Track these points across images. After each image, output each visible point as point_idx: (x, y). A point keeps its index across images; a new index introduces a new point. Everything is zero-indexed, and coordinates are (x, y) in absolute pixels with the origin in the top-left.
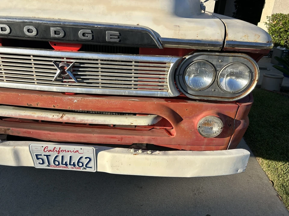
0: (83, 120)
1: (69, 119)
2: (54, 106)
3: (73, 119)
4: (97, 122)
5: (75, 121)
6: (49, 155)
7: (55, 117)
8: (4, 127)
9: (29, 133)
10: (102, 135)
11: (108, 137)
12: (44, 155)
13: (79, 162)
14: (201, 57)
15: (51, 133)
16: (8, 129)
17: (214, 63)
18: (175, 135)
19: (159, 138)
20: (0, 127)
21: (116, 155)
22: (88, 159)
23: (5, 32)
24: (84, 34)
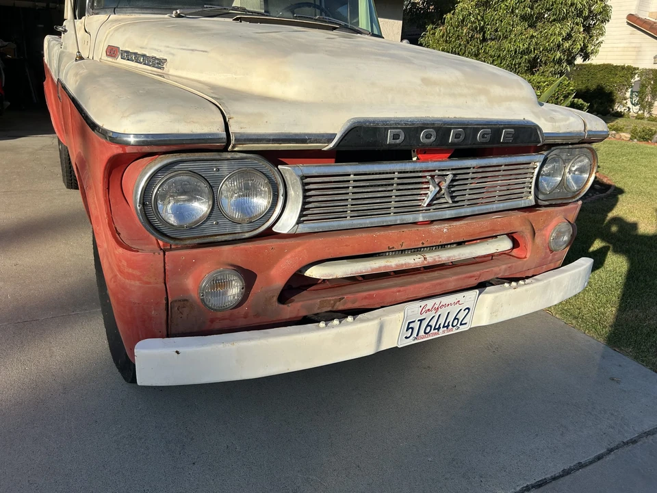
0: (450, 257)
1: (435, 259)
2: (423, 244)
3: (440, 258)
4: (464, 256)
5: (442, 260)
6: (424, 319)
7: (417, 260)
8: (334, 298)
9: (371, 297)
10: (460, 276)
11: (466, 277)
12: (418, 321)
13: (455, 319)
14: (555, 152)
15: (402, 289)
16: (341, 299)
17: (564, 157)
18: (528, 256)
19: (514, 264)
20: (329, 299)
21: (497, 294)
22: (467, 310)
23: (398, 141)
24: (483, 136)
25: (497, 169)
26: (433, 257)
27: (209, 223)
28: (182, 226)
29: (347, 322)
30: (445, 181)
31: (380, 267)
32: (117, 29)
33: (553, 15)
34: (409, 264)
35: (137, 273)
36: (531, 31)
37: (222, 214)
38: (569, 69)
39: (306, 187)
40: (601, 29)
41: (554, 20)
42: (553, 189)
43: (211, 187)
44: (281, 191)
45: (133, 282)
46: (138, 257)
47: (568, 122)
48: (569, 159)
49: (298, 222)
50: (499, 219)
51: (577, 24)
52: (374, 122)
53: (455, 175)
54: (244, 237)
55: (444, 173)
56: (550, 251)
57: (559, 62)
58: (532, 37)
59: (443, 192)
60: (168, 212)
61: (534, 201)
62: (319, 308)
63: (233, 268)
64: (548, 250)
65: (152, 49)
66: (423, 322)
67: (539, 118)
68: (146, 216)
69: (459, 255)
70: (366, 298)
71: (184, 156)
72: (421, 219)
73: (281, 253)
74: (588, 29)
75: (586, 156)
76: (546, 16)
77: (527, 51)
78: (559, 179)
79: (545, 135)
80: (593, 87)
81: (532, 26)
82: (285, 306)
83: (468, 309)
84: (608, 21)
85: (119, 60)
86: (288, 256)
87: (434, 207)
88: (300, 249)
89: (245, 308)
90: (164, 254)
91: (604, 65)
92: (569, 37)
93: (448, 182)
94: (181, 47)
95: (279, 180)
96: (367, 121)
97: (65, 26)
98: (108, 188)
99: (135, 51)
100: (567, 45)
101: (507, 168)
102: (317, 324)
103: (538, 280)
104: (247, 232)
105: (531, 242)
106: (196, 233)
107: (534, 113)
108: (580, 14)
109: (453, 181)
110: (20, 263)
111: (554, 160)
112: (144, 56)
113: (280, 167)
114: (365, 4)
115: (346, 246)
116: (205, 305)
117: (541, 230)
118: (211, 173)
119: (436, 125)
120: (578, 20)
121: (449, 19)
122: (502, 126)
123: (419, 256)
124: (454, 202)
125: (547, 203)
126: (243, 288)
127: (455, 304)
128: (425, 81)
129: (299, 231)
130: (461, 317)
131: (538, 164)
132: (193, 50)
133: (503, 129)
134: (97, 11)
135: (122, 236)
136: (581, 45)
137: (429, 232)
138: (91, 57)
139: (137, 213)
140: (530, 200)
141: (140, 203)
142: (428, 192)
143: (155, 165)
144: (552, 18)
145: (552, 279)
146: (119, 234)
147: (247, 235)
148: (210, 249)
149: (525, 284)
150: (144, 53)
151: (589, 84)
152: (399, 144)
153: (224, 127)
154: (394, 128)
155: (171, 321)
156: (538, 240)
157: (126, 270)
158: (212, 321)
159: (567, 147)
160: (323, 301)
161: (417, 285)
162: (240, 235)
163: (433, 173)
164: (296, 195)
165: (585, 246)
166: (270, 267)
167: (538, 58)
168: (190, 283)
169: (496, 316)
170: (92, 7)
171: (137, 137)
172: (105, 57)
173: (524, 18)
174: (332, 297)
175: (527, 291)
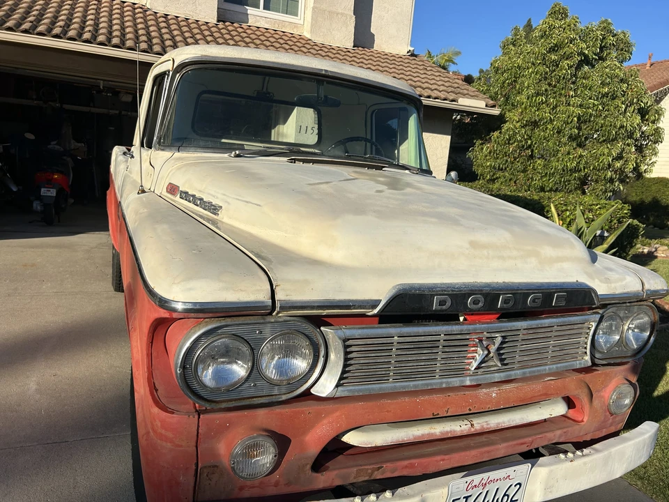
0: (499, 424)
1: (483, 426)
2: (470, 410)
3: (488, 425)
4: (514, 422)
5: (491, 427)
6: (471, 496)
7: (464, 427)
8: (371, 467)
9: (412, 466)
10: (511, 443)
11: (517, 444)
12: (464, 498)
13: (505, 495)
14: (610, 311)
15: (446, 457)
16: (379, 468)
17: (621, 315)
18: (585, 420)
19: (569, 429)
20: (366, 467)
21: (552, 468)
22: (518, 486)
23: (444, 307)
24: (534, 301)
25: (549, 330)
26: (480, 423)
27: (246, 385)
28: (218, 389)
29: (385, 497)
30: (494, 344)
31: (423, 435)
32: (179, 168)
33: (603, 136)
34: (455, 431)
35: (170, 435)
36: (580, 151)
37: (261, 376)
38: (622, 188)
39: (348, 350)
40: (654, 149)
41: (604, 141)
42: (612, 347)
43: (252, 349)
44: (322, 353)
45: (164, 444)
46: (173, 419)
47: (624, 283)
48: (627, 317)
49: (337, 386)
50: (553, 382)
51: (628, 145)
52: (419, 289)
53: (504, 337)
54: (281, 400)
55: (493, 335)
56: (610, 413)
57: (611, 181)
58: (581, 156)
59: (491, 355)
60: (208, 375)
61: (590, 361)
62: (355, 478)
63: (267, 434)
64: (608, 413)
65: (209, 194)
66: (469, 499)
67: (593, 279)
68: (185, 379)
69: (509, 421)
70: (406, 467)
71: (229, 321)
72: (468, 383)
73: (318, 418)
74: (640, 149)
75: (646, 313)
76: (595, 136)
77: (577, 170)
78: (618, 337)
79: (600, 297)
80: (648, 199)
81: (581, 145)
82: (318, 475)
83: (520, 484)
84: (661, 142)
85: (178, 198)
86: (325, 421)
87: (482, 370)
88: (338, 414)
89: (276, 475)
90: (199, 417)
91: (658, 178)
92: (620, 157)
93: (497, 345)
94: (238, 197)
95: (321, 341)
96: (412, 287)
97: (133, 152)
98: (151, 341)
99: (194, 193)
100: (619, 165)
101: (559, 328)
102: (352, 499)
103: (597, 451)
104: (285, 394)
105: (588, 405)
106: (233, 396)
107: (586, 273)
108: (631, 136)
109: (502, 343)
110: (59, 373)
111: (611, 318)
112: (201, 199)
113: (322, 328)
114: (414, 139)
115: (388, 411)
116: (235, 473)
117: (599, 391)
118: (254, 336)
119: (484, 292)
120: (629, 141)
121: (496, 138)
122: (554, 290)
123: (466, 422)
124: (503, 365)
125: (604, 362)
126: (275, 456)
127: (505, 479)
128: (473, 244)
129: (338, 395)
130: (511, 492)
131: (594, 325)
132: (247, 202)
133: (555, 293)
134: (162, 148)
135: (159, 392)
136: (633, 165)
137: (476, 397)
138: (152, 190)
139: (177, 377)
140: (587, 361)
141: (180, 367)
142: (476, 354)
143: (199, 330)
144: (602, 139)
145: (613, 450)
146: (157, 390)
147: (284, 398)
148: (246, 413)
149: (583, 455)
150: (202, 197)
151: (644, 197)
152: (446, 310)
153: (270, 294)
154: (440, 295)
155: (199, 488)
156: (596, 402)
157: (160, 431)
158: (241, 488)
159: (625, 305)
160: (360, 470)
161: (463, 454)
162: (278, 397)
163: (481, 336)
164: (336, 358)
165: (648, 389)
166: (305, 432)
167: (589, 176)
168: (222, 448)
169: (551, 492)
170: (159, 143)
171: (185, 305)
172: (165, 194)
173: (571, 138)
174: (370, 465)
175: (585, 464)
